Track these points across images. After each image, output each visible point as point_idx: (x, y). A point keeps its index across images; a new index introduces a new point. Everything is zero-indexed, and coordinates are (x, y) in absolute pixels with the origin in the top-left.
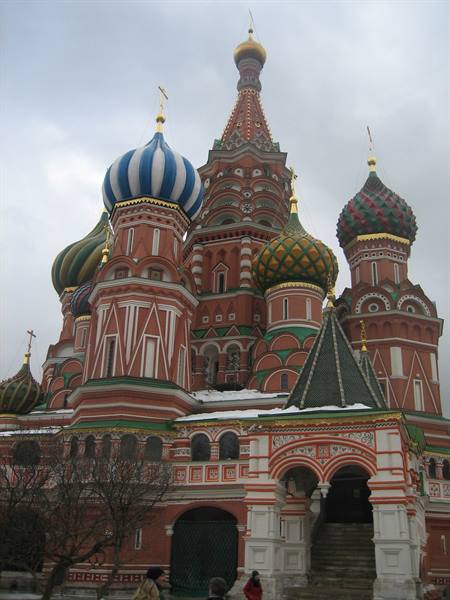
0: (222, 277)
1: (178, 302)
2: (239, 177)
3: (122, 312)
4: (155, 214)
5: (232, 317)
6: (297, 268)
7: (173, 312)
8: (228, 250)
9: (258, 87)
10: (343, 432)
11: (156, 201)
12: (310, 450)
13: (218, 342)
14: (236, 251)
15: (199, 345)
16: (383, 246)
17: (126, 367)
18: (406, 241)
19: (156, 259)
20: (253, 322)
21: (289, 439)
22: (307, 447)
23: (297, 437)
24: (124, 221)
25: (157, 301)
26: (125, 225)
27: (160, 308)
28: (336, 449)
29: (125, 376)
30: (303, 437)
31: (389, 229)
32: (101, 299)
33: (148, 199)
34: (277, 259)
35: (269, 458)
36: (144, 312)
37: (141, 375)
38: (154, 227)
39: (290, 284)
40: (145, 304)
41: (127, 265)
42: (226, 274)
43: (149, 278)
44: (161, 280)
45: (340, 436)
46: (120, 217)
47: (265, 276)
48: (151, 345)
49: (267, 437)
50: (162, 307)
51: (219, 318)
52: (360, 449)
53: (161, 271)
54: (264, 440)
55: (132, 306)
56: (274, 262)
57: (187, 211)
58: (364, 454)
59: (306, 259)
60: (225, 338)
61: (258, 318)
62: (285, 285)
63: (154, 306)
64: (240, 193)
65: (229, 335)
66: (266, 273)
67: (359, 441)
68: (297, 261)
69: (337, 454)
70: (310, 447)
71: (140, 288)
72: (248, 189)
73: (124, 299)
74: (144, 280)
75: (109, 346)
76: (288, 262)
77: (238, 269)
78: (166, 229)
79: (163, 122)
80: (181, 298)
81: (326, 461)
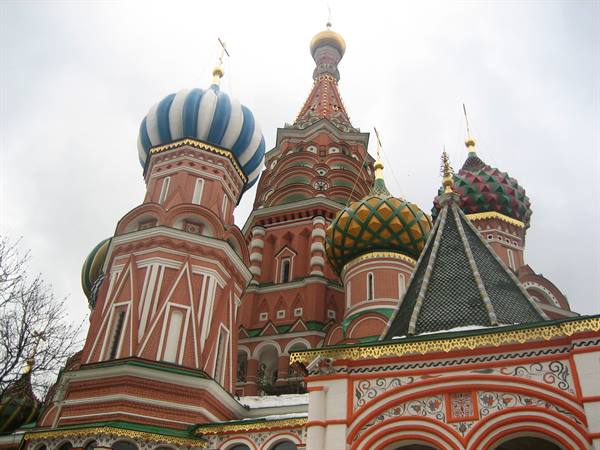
0: (287, 266)
1: (220, 265)
2: (312, 154)
3: (140, 273)
4: (200, 161)
5: (299, 312)
6: (385, 234)
7: (213, 279)
8: (296, 233)
9: (336, 75)
10: (504, 365)
11: (202, 145)
12: (433, 406)
13: (279, 341)
14: (307, 234)
15: (252, 346)
16: (492, 228)
17: (137, 346)
18: (521, 224)
19: (195, 209)
20: (326, 318)
21: (389, 384)
22: (428, 400)
23: (405, 381)
24: (159, 170)
25: (192, 262)
26: (161, 174)
27: (194, 271)
28: (489, 401)
29: (134, 357)
30: (418, 379)
31: (499, 207)
32: (116, 258)
33: (191, 142)
34: (359, 222)
35: (348, 423)
36: (171, 273)
37: (158, 359)
38: (198, 176)
39: (375, 254)
40: (174, 264)
41: (155, 215)
42: (292, 261)
43: (184, 230)
44: (200, 234)
45: (496, 372)
46: (155, 166)
47: (342, 247)
48: (176, 319)
49: (344, 382)
50: (198, 270)
51: (281, 314)
52: (541, 397)
53: (201, 225)
54: (338, 389)
55: (154, 266)
56: (355, 225)
57: (243, 164)
58: (553, 408)
59: (397, 221)
60: (287, 336)
61: (332, 314)
62: (369, 256)
63: (187, 266)
64: (313, 171)
65: (294, 331)
66: (343, 241)
67: (539, 379)
68: (386, 225)
69: (493, 411)
70: (433, 399)
71: (168, 242)
72: (323, 166)
73: (145, 256)
74: (176, 233)
75: (118, 318)
76: (374, 224)
77: (307, 254)
78: (212, 180)
79: (221, 76)
80: (226, 262)
81: (470, 426)
